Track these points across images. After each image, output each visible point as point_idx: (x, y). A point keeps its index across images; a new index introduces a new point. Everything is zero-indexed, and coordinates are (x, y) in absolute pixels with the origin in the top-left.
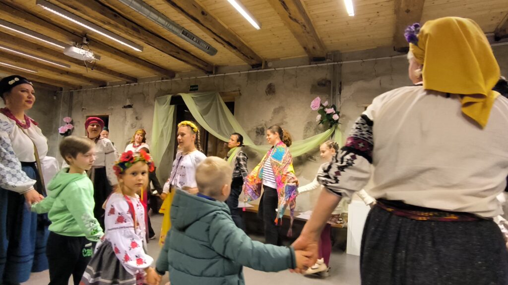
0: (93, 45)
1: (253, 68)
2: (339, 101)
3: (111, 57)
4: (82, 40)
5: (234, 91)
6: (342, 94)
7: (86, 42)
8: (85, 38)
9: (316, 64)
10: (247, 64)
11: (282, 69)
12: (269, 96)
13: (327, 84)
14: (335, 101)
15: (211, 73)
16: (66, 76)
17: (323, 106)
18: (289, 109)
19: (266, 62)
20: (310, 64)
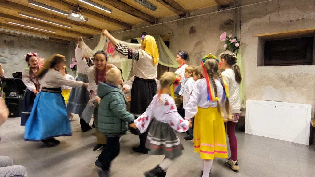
0: (83, 11)
1: (181, 17)
2: (239, 33)
3: (94, 18)
4: (77, 9)
5: (169, 34)
6: (241, 29)
7: (79, 10)
8: (78, 8)
9: (223, 10)
10: (176, 15)
11: (200, 15)
12: (192, 35)
13: (231, 23)
14: (237, 34)
15: (154, 23)
16: (70, 33)
17: (228, 38)
18: (205, 42)
19: (189, 12)
20: (219, 10)
